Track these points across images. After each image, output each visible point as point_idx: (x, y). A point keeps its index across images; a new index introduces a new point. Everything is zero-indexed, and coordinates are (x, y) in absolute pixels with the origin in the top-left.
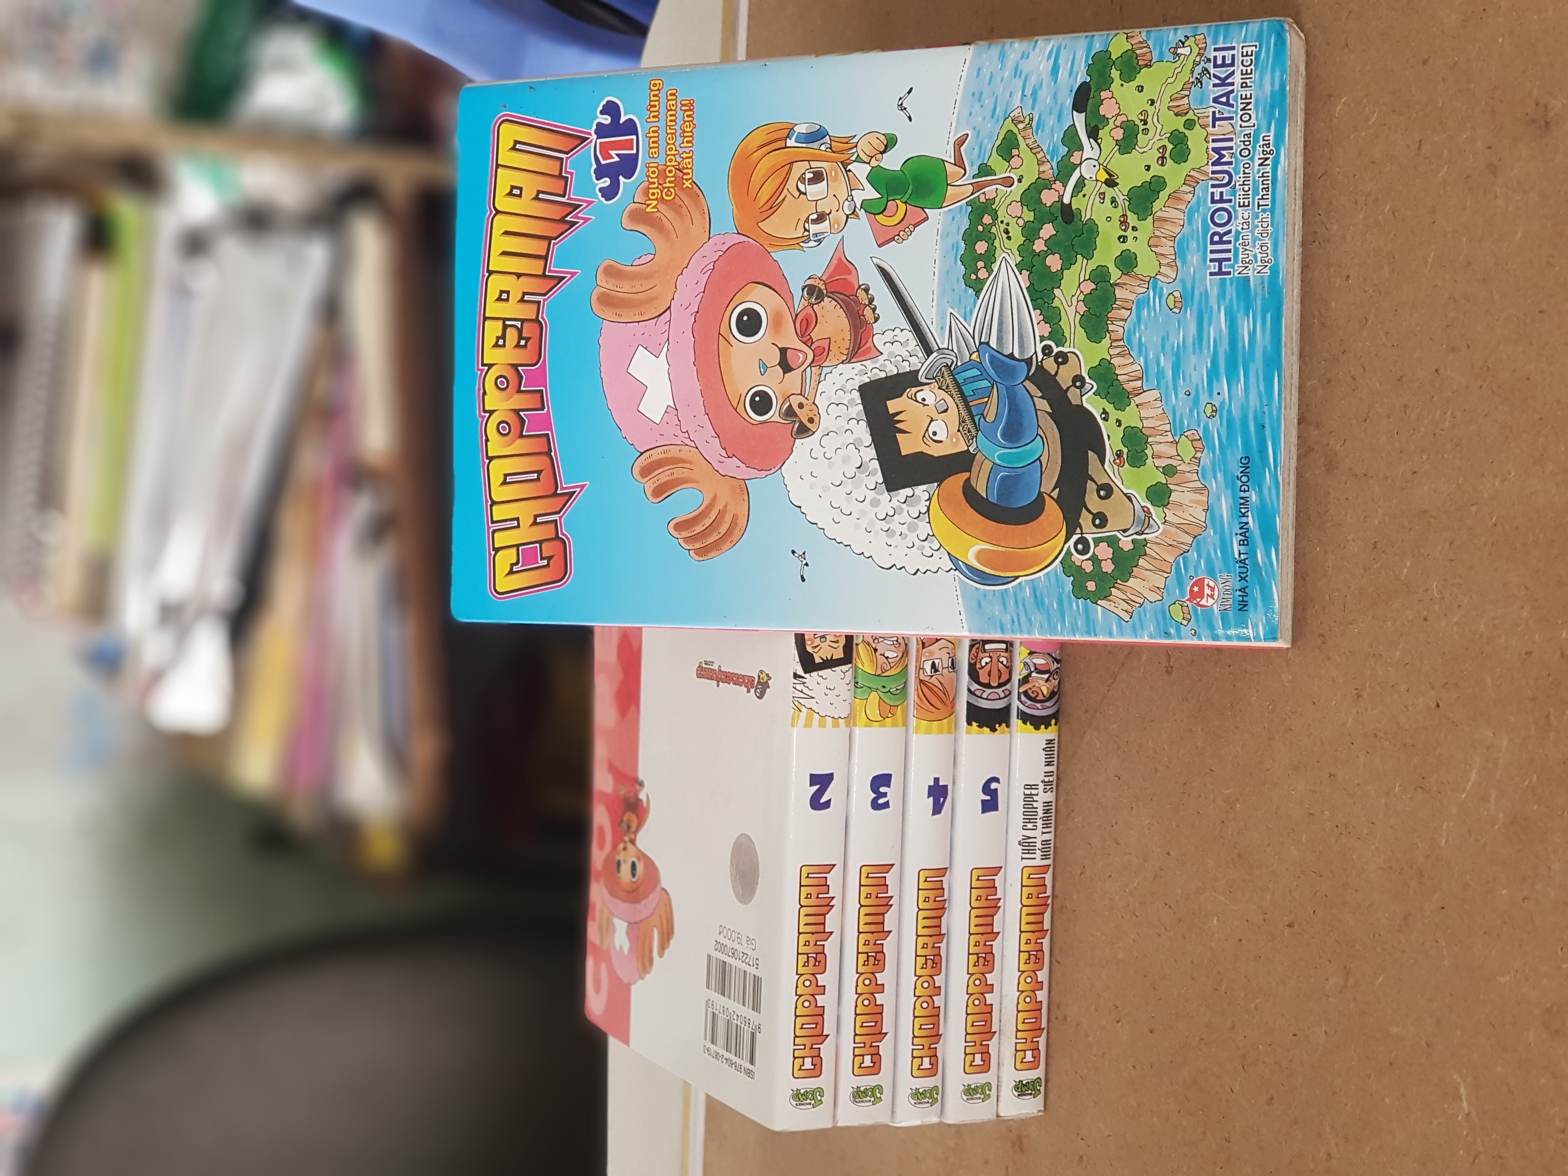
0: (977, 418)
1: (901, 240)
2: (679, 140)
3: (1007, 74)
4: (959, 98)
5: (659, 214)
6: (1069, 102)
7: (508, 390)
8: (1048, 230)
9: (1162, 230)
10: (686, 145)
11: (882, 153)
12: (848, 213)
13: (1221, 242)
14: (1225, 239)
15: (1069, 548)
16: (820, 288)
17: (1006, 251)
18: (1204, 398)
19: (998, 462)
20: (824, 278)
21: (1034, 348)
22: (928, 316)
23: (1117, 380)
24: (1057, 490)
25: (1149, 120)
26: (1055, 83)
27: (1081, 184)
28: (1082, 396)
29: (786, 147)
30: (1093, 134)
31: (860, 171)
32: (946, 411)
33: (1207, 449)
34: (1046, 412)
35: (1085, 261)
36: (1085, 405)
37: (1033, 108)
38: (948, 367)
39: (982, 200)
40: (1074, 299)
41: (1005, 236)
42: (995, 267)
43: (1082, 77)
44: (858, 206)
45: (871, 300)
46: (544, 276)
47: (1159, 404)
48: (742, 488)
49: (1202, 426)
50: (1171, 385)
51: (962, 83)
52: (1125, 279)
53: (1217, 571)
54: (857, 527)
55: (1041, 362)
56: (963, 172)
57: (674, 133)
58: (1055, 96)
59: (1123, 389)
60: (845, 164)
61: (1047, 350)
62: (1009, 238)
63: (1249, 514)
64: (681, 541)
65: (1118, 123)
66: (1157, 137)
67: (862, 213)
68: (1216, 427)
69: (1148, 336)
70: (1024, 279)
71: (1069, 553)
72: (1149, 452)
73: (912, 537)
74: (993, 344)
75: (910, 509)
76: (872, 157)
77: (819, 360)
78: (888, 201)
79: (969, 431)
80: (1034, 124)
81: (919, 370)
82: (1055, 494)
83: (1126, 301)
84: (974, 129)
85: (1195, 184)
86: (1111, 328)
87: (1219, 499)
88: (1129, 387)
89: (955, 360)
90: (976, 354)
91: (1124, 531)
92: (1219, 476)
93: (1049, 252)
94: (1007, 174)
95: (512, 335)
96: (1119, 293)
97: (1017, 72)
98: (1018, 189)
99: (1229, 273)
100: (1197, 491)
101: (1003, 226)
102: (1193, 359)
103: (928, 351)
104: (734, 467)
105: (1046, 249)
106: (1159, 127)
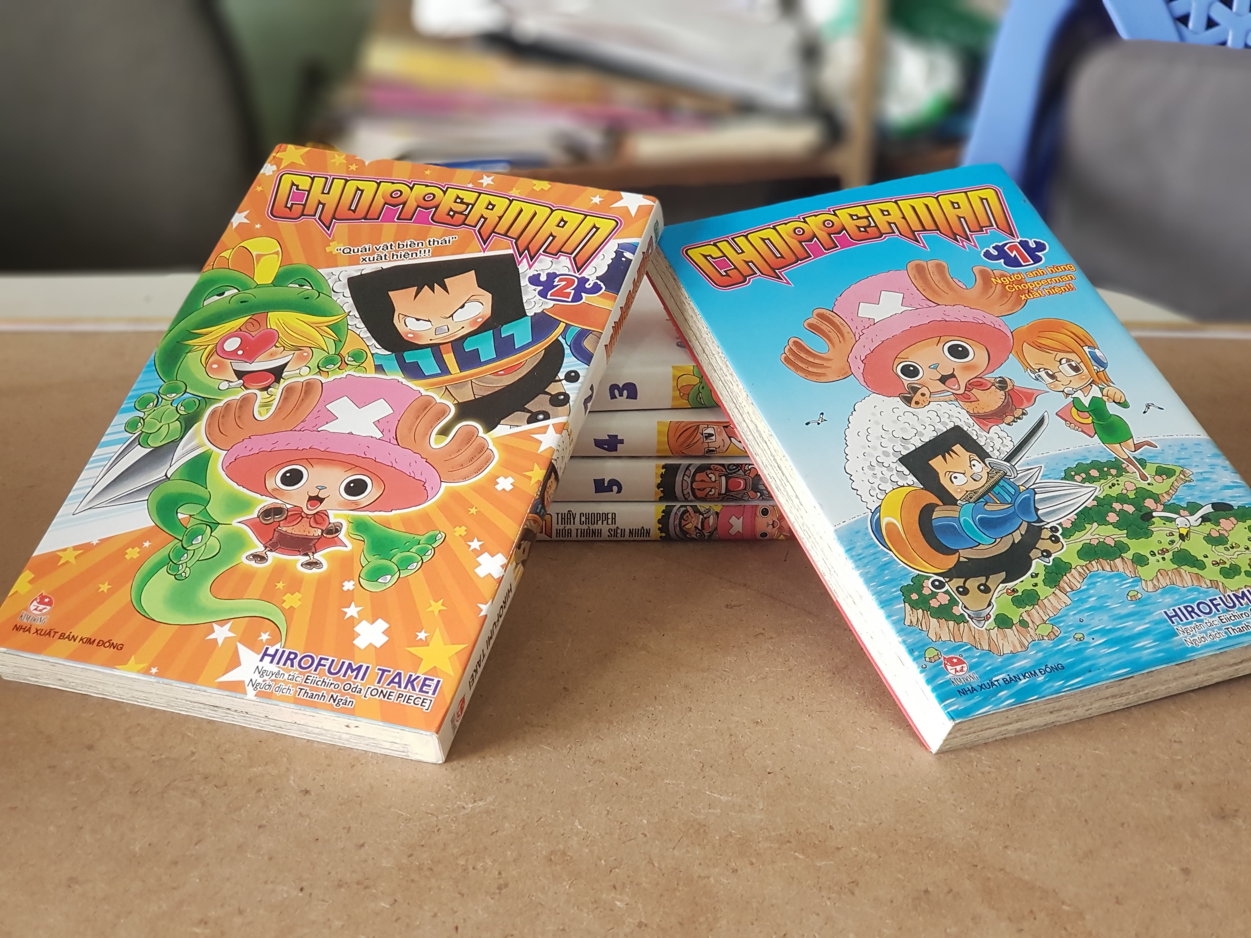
0: (982, 500)
1: (1069, 425)
2: (1047, 287)
3: (1207, 460)
4: (1175, 437)
5: (994, 286)
6: (1215, 500)
7: (826, 228)
8: (1130, 509)
9: (1173, 575)
10: (1047, 291)
11: (1114, 401)
12: (1066, 391)
13: (1189, 613)
14: (1193, 614)
15: (931, 577)
16: (1007, 386)
17: (1101, 487)
18: (1085, 631)
19: (962, 520)
20: (1015, 387)
21: (1051, 521)
22: (1030, 454)
23: (1063, 576)
24: (966, 560)
25: (1235, 550)
26: (1221, 489)
27: (1172, 520)
28: (1038, 558)
29: (1082, 347)
30: (1205, 519)
31: (1095, 392)
32: (975, 480)
33: (1053, 643)
34: (1014, 541)
35: (1125, 535)
36: (1034, 562)
37: (1198, 480)
38: (1006, 474)
39: (1124, 466)
40: (1097, 536)
41: (1110, 484)
42: (1087, 484)
43: (1235, 504)
44: (1073, 396)
45: (1019, 418)
46: (913, 232)
47: (1064, 605)
48: (846, 373)
49: (1066, 635)
50: (1080, 609)
51: (1184, 436)
52: (1129, 563)
53: (977, 670)
54: (864, 447)
55: (1045, 528)
56: (1133, 450)
57: (1049, 284)
58: (1212, 492)
59: (1059, 581)
60: (1093, 382)
61: (1054, 529)
62: (1110, 487)
63: (1027, 679)
64: (788, 347)
65: (1221, 532)
66: (1229, 557)
67: (1070, 399)
68: (1071, 643)
69: (1102, 587)
70: (1090, 503)
71: (928, 578)
72: (1028, 608)
73: (877, 481)
74: (1037, 497)
75: (895, 475)
76: (1107, 396)
77: (960, 398)
78: (1087, 412)
79: (971, 498)
80: (1187, 483)
81: (991, 457)
82: (962, 559)
83: (1116, 566)
84: (1163, 450)
85: (1214, 586)
86: (1093, 563)
87: (1025, 658)
88: (1062, 583)
89: (1013, 477)
90: (1025, 489)
91: (965, 607)
92: (1040, 655)
93: (1117, 513)
94: (1148, 476)
95: (864, 222)
96: (1118, 561)
97: (1212, 466)
98: (1143, 484)
99: (1173, 623)
100: (1022, 644)
101: (1116, 483)
102: (1106, 618)
103: (1009, 459)
104: (858, 367)
105: (1118, 510)
106: (1235, 556)
